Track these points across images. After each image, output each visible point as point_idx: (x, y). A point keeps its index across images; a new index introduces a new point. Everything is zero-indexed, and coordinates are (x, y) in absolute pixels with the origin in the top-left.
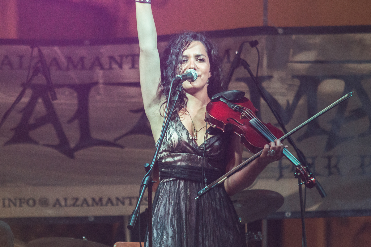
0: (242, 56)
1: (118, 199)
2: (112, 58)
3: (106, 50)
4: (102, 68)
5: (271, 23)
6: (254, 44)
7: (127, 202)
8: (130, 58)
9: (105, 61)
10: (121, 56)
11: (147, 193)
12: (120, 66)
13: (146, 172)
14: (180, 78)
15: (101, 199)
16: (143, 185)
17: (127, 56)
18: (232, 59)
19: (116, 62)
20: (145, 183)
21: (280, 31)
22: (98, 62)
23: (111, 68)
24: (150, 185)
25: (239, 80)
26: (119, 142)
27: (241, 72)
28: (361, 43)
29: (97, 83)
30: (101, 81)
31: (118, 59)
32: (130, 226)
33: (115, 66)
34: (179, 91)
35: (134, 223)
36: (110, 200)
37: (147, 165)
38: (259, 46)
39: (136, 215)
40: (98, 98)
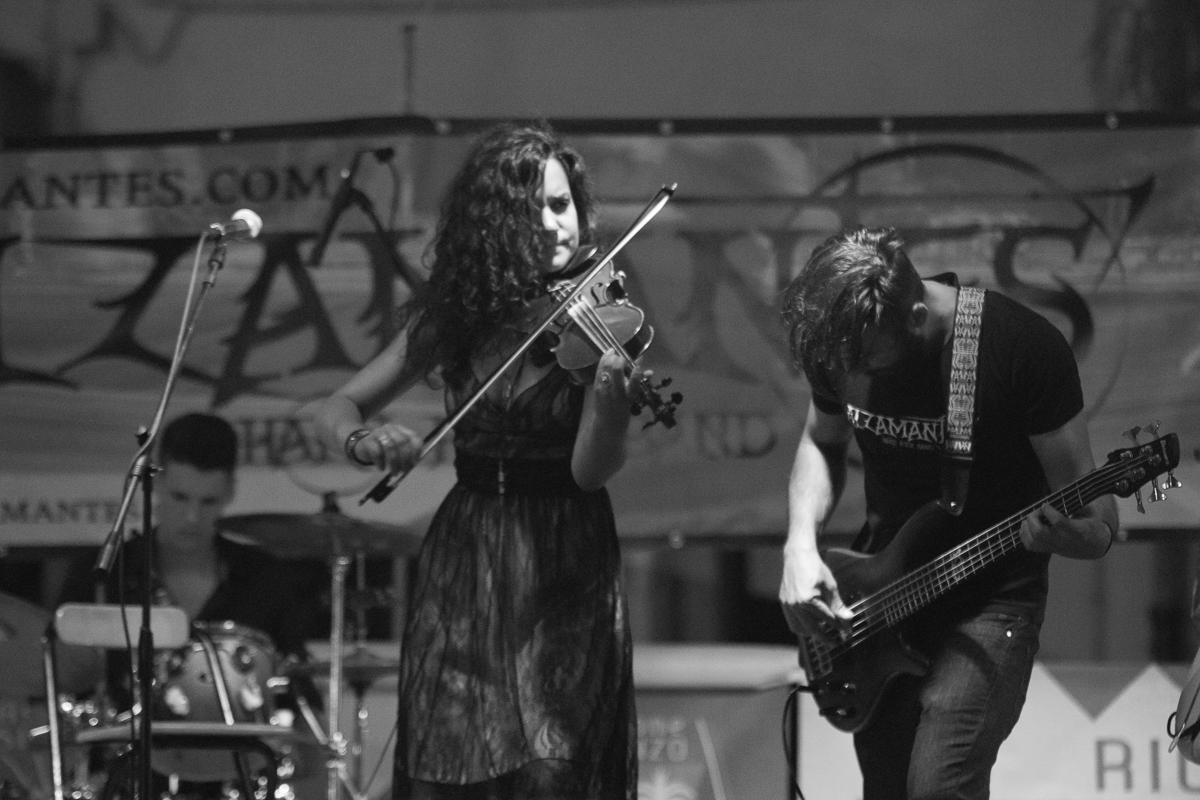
0: (358, 184)
1: (63, 506)
2: (53, 182)
3: (40, 164)
4: (30, 202)
5: (422, 108)
6: (385, 155)
7: (84, 513)
8: (94, 184)
9: (38, 187)
10: (75, 178)
11: (140, 494)
12: (73, 198)
13: (137, 445)
14: (219, 231)
15: (23, 507)
16: (131, 476)
17: (89, 177)
18: (333, 188)
19: (63, 190)
20: (137, 471)
21: (443, 127)
22: (20, 189)
23: (49, 205)
24: (146, 476)
25: (348, 236)
26: (68, 375)
27: (353, 218)
28: (625, 159)
29: (15, 239)
30: (27, 233)
31: (69, 184)
32: (101, 570)
33: (60, 200)
34: (217, 261)
35: (109, 564)
36: (44, 509)
37: (143, 430)
38: (397, 161)
39: (115, 543)
40: (20, 272)
